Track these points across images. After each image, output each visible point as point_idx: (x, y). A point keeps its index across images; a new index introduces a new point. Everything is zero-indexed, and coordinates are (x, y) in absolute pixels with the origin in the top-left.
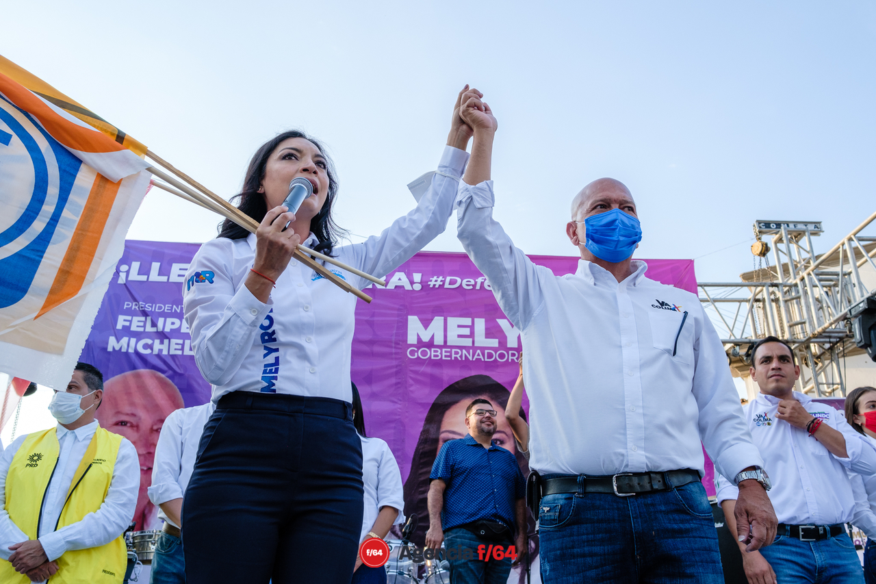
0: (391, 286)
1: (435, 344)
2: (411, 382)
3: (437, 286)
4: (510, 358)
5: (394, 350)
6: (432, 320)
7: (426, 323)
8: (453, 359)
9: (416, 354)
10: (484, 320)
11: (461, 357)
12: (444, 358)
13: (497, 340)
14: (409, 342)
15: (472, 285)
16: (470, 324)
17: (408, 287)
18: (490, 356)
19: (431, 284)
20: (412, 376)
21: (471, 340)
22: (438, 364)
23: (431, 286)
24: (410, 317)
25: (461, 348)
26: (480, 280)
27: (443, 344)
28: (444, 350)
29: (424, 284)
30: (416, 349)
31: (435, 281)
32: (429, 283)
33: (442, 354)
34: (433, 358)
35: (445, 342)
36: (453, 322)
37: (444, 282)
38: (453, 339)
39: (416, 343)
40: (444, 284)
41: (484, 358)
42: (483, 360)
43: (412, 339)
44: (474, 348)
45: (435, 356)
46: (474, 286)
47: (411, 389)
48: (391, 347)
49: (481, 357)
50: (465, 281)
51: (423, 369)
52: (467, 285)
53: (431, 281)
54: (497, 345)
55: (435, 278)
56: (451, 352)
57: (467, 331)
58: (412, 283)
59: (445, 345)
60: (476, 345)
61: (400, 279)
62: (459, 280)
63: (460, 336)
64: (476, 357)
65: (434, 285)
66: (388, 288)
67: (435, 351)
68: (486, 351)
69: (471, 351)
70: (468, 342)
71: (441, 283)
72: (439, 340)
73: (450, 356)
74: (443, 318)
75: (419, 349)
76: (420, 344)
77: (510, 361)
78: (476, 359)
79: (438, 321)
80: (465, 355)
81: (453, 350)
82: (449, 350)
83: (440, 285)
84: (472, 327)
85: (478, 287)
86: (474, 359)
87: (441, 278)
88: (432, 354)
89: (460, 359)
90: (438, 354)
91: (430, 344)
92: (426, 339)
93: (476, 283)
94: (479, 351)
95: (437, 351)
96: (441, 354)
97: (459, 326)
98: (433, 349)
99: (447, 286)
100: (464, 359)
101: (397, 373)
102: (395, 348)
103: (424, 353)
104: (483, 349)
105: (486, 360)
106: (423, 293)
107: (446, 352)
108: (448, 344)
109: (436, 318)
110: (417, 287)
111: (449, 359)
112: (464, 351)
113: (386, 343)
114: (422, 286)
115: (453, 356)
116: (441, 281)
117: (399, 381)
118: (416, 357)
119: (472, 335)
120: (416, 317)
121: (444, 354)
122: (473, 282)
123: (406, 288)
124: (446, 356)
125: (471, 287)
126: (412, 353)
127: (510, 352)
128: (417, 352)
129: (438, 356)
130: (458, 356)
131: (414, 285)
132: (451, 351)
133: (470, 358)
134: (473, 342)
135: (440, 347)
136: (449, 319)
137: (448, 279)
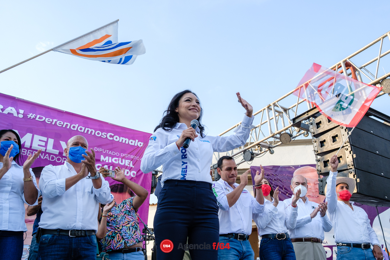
0: (5, 112)
1: (25, 146)
3: (32, 118)
4: (63, 161)
6: (26, 134)
7: (22, 135)
10: (53, 140)
13: (58, 151)
15: (51, 122)
16: (46, 141)
17: (15, 115)
18: (53, 158)
19: (29, 116)
21: (45, 148)
23: (29, 117)
26: (55, 120)
27: (29, 148)
28: (29, 151)
29: (25, 115)
31: (31, 116)
35: (31, 147)
36: (37, 137)
37: (36, 117)
38: (35, 146)
41: (49, 159)
42: (48, 160)
44: (45, 153)
46: (52, 122)
49: (48, 158)
50: (47, 119)
52: (48, 121)
53: (29, 115)
54: (58, 154)
55: (31, 114)
58: (18, 113)
60: (47, 151)
61: (11, 110)
62: (44, 118)
63: (39, 145)
64: (45, 157)
65: (30, 117)
66: (3, 113)
67: (24, 150)
68: (51, 156)
69: (43, 154)
71: (34, 117)
72: (27, 145)
74: (32, 134)
77: (62, 162)
78: (45, 158)
79: (29, 136)
82: (32, 151)
84: (46, 143)
85: (53, 123)
86: (44, 159)
87: (34, 115)
93: (53, 121)
94: (47, 155)
95: (25, 151)
96: (27, 152)
97: (40, 140)
99: (37, 119)
104: (50, 154)
105: (50, 160)
106: (23, 120)
107: (30, 152)
109: (28, 134)
110: (21, 116)
114: (23, 116)
116: (34, 116)
119: (46, 146)
121: (28, 153)
122: (51, 120)
125: (50, 123)
127: (63, 158)
129: (25, 153)
131: (19, 115)
132: (33, 152)
133: (42, 158)
134: (46, 150)
135: (27, 149)
136: (35, 136)
137: (38, 116)
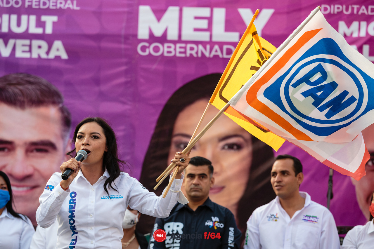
1: (168, 39)
2: (142, 80)
5: (123, 46)
6: (165, 11)
8: (188, 55)
9: (148, 50)
10: (224, 10)
11: (197, 53)
12: (178, 55)
13: (237, 34)
14: (139, 37)
16: (209, 15)
18: (229, 52)
20: (143, 74)
21: (207, 34)
22: (172, 61)
24: (141, 8)
25: (197, 43)
27: (177, 39)
28: (178, 45)
33: (176, 51)
34: (166, 54)
35: (180, 36)
36: (189, 13)
38: (188, 34)
39: (147, 38)
41: (222, 54)
42: (221, 56)
43: (143, 33)
44: (212, 43)
45: (169, 52)
47: (142, 88)
48: (119, 42)
49: (219, 53)
51: (154, 67)
54: (237, 40)
56: (185, 48)
57: (204, 24)
59: (180, 40)
60: (214, 40)
63: (196, 30)
64: (213, 53)
67: (168, 47)
68: (225, 47)
69: (208, 47)
70: (204, 36)
72: (173, 35)
73: (185, 52)
74: (178, 8)
75: (150, 44)
76: (152, 38)
80: (202, 51)
81: (189, 46)
82: (184, 45)
84: (210, 20)
86: (212, 56)
88: (165, 49)
89: (195, 56)
90: (172, 49)
91: (163, 39)
92: (158, 33)
94: (216, 47)
95: (170, 47)
96: (175, 49)
98: (166, 45)
100: (200, 55)
101: (126, 72)
102: (125, 43)
103: (156, 49)
104: (221, 44)
105: (225, 57)
107: (180, 48)
108: (183, 39)
109: (170, 8)
111: (184, 56)
112: (201, 47)
113: (115, 37)
115: (189, 52)
117: (129, 79)
118: (147, 53)
119: (209, 29)
120: (148, 8)
121: (178, 50)
124: (180, 52)
126: (143, 49)
128: (149, 47)
129: (171, 52)
130: (193, 53)
132: (186, 46)
133: (207, 54)
134: (211, 36)
135: (174, 42)
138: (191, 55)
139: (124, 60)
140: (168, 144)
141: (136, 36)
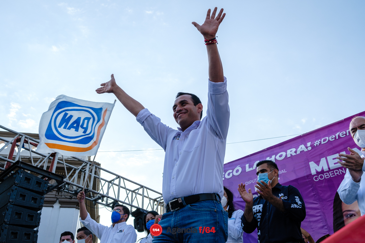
0: (298, 152)
1: (325, 171)
2: (320, 192)
3: (318, 145)
5: (307, 180)
6: (320, 161)
7: (318, 163)
8: (336, 175)
9: (318, 178)
11: (339, 173)
12: (331, 176)
14: (313, 174)
15: (334, 138)
17: (306, 150)
19: (315, 145)
20: (319, 189)
22: (330, 180)
23: (316, 146)
24: (310, 163)
25: (338, 169)
26: (337, 135)
27: (328, 170)
28: (330, 172)
30: (317, 176)
31: (317, 143)
32: (314, 145)
34: (326, 178)
35: (329, 168)
36: (330, 158)
37: (321, 142)
38: (332, 166)
39: (316, 173)
40: (321, 143)
43: (313, 172)
46: (335, 138)
47: (321, 195)
50: (330, 138)
51: (323, 184)
52: (332, 139)
53: (315, 143)
55: (317, 141)
56: (333, 172)
58: (307, 147)
59: (330, 170)
61: (301, 148)
62: (327, 138)
63: (335, 164)
65: (317, 145)
66: (297, 154)
71: (320, 143)
72: (326, 168)
73: (334, 174)
74: (325, 158)
76: (318, 173)
79: (323, 161)
80: (341, 172)
81: (335, 171)
82: (332, 172)
83: (319, 144)
85: (337, 138)
87: (319, 140)
88: (325, 176)
89: (339, 174)
90: (328, 175)
91: (323, 172)
92: (319, 170)
93: (336, 136)
95: (327, 174)
96: (329, 174)
97: (333, 159)
98: (325, 174)
99: (322, 143)
100: (341, 174)
101: (313, 190)
102: (308, 179)
103: (321, 177)
106: (313, 150)
107: (331, 173)
108: (331, 169)
109: (322, 159)
110: (310, 148)
111: (334, 176)
112: (340, 170)
113: (303, 178)
114: (312, 147)
115: (336, 174)
116: (319, 142)
118: (318, 180)
120: (313, 162)
121: (331, 174)
122: (334, 136)
123: (305, 151)
124: (332, 175)
125: (334, 139)
126: (316, 178)
128: (318, 177)
129: (328, 176)
130: (338, 173)
131: (308, 148)
135: (328, 172)
136: (328, 157)
137: (323, 139)
138: (337, 174)
139: (310, 186)
140: (342, 216)
141: (311, 174)
